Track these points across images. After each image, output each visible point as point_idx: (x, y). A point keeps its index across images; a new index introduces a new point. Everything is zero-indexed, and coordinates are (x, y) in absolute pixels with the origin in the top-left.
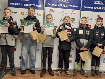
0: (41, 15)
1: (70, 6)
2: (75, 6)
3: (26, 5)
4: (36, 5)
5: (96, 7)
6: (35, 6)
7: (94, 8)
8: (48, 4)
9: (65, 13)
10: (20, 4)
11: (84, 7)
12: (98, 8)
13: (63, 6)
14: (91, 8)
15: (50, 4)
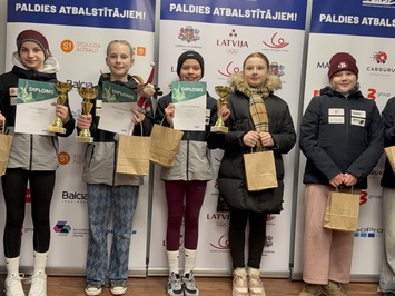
0: (142, 51)
1: (263, 12)
2: (281, 16)
3: (82, 11)
4: (121, 12)
5: (371, 19)
6: (116, 14)
7: (361, 20)
8: (172, 6)
9: (241, 44)
10: (58, 9)
11: (322, 17)
12: (377, 22)
13: (235, 13)
14: (347, 19)
15: (179, 8)
